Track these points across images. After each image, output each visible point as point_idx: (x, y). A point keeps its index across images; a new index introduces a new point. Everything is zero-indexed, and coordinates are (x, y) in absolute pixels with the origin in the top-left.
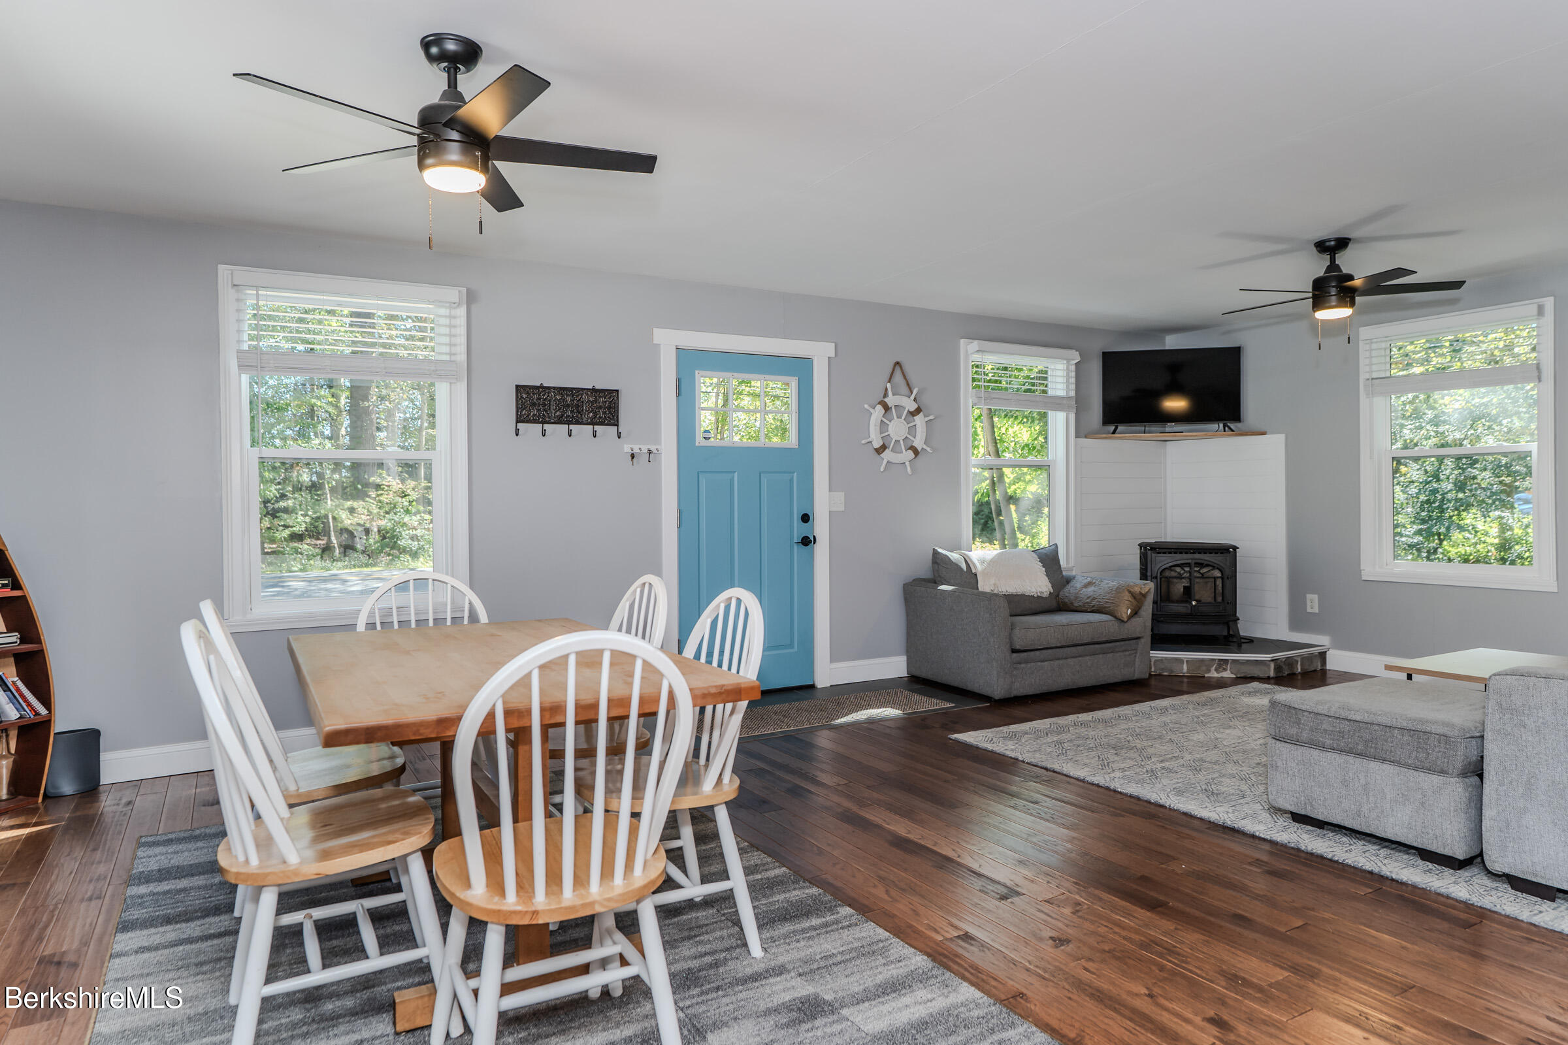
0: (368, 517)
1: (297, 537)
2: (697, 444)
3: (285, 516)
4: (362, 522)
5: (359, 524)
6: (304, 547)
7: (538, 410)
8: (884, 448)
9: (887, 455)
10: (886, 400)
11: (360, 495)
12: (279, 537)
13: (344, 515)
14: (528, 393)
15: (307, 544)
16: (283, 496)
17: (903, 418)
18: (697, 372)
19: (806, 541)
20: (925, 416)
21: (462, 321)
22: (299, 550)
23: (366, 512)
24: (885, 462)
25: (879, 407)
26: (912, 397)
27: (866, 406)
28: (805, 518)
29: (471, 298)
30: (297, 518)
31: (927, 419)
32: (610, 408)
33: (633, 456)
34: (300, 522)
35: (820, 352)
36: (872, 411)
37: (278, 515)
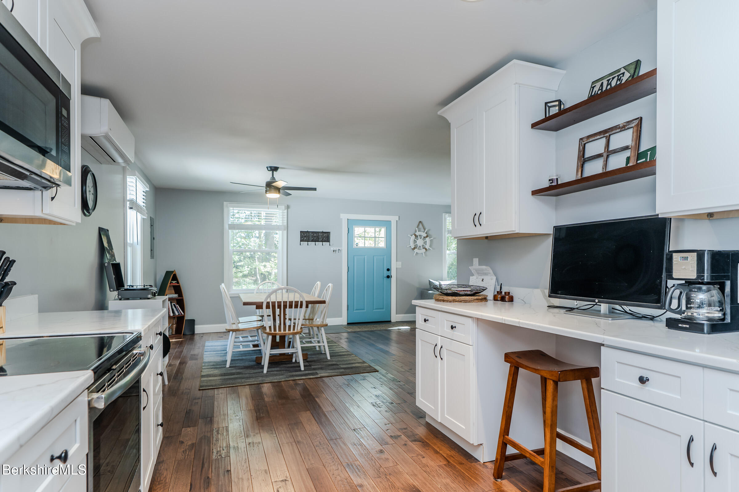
0: (271, 269)
1: (245, 276)
2: (354, 247)
3: (241, 268)
4: (268, 271)
5: (267, 272)
6: (247, 280)
7: (306, 238)
8: (414, 248)
9: (416, 250)
10: (416, 233)
11: (268, 260)
12: (239, 276)
13: (262, 268)
14: (304, 234)
15: (249, 279)
16: (240, 261)
17: (422, 239)
18: (354, 226)
19: (388, 277)
20: (430, 238)
21: (286, 214)
22: (246, 281)
23: (270, 267)
24: (415, 253)
25: (413, 235)
26: (425, 232)
27: (409, 235)
28: (388, 270)
29: (288, 207)
30: (245, 269)
31: (430, 239)
32: (327, 237)
33: (334, 251)
34: (246, 270)
35: (394, 219)
36: (411, 237)
37: (238, 267)
